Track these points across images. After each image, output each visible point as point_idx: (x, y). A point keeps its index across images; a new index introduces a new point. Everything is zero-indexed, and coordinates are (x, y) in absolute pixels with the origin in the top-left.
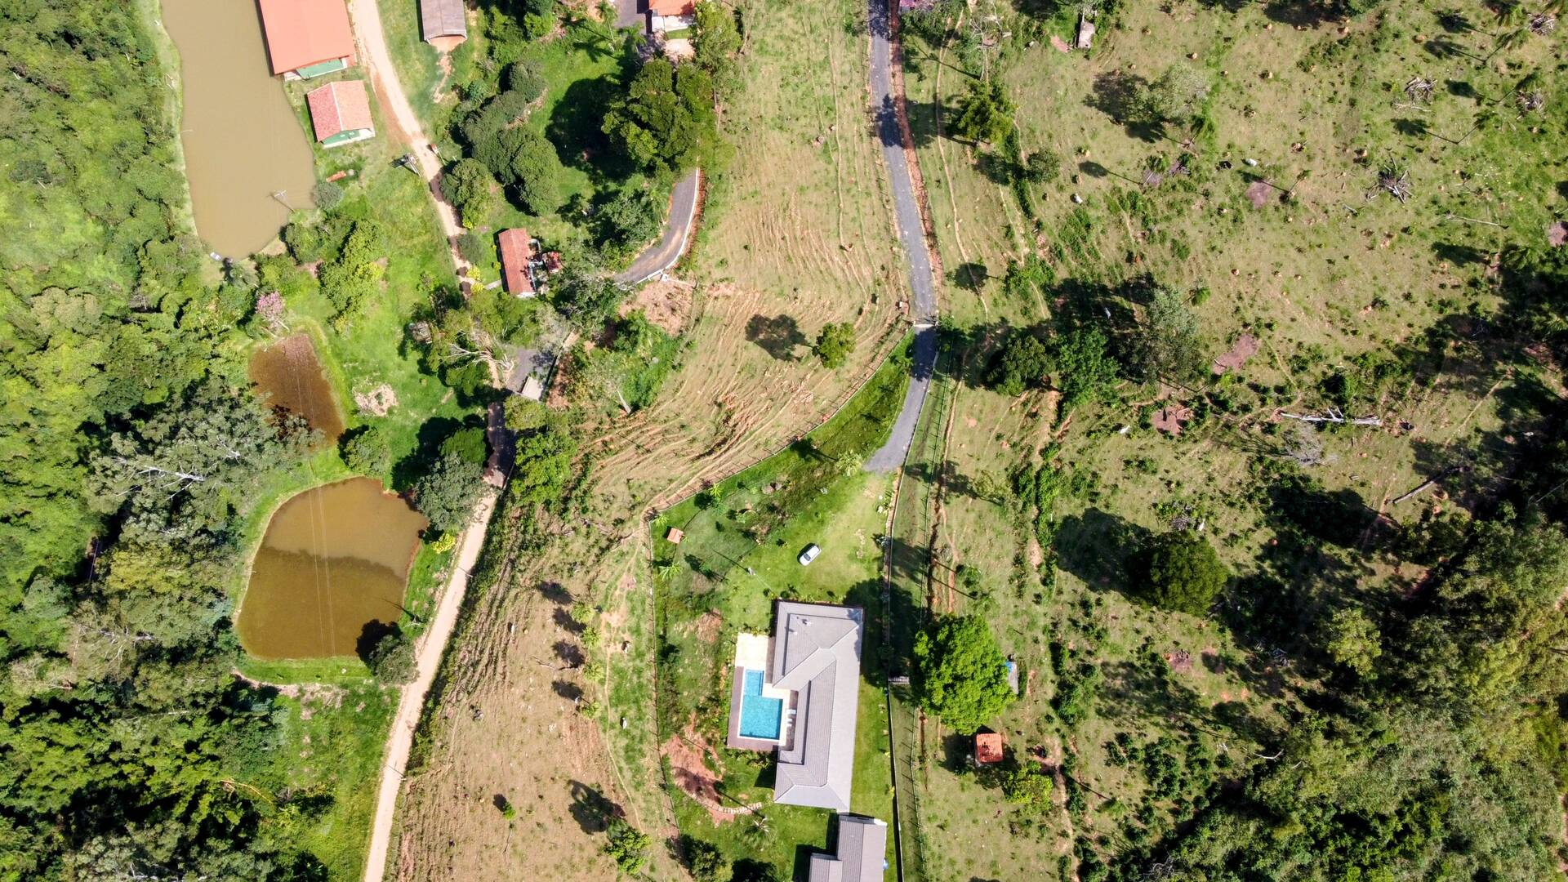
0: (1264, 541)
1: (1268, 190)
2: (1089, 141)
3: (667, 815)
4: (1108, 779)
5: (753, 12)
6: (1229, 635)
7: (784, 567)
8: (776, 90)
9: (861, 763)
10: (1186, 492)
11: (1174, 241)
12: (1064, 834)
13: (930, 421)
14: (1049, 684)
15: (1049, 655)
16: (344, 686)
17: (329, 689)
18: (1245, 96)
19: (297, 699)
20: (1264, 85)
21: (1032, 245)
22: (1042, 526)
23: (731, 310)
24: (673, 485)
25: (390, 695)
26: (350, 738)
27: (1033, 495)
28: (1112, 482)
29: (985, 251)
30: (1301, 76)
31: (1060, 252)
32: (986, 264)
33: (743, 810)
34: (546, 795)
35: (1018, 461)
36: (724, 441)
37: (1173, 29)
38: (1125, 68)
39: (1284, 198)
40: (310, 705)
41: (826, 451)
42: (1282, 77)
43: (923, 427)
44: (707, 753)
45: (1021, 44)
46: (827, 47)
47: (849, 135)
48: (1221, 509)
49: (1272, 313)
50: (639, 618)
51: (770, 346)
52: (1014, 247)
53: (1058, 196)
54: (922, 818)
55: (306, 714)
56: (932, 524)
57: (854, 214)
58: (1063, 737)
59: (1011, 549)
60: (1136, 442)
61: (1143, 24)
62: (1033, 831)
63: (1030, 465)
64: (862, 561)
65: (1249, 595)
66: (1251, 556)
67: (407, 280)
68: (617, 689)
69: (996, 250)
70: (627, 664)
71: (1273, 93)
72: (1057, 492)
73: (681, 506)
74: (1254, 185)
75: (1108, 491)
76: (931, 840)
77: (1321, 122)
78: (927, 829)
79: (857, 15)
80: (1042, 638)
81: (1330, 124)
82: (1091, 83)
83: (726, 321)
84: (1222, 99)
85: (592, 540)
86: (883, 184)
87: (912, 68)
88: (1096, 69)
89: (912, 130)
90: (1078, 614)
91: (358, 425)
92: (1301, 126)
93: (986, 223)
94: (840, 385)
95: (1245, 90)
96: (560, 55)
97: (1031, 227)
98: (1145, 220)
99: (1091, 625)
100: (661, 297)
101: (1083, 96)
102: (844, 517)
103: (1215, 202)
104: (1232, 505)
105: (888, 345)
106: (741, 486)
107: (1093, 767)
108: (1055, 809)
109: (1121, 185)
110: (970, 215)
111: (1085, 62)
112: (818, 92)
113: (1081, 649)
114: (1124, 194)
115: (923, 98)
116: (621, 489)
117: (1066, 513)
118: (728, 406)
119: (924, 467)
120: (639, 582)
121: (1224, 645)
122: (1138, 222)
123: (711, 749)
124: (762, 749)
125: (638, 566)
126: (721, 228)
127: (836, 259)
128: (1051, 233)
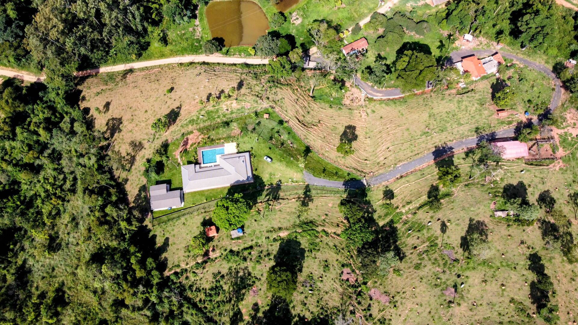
0: (306, 316)
1: (453, 296)
2: (454, 223)
3: (175, 138)
4: (208, 275)
5: (474, 95)
6: (268, 308)
7: (262, 152)
8: (444, 111)
9: (201, 193)
10: (319, 284)
11: (421, 263)
12: (187, 264)
13: (327, 191)
14: (238, 248)
15: (248, 246)
16: (202, 38)
17: (200, 33)
18: (491, 279)
19: (195, 25)
20: (499, 286)
21: (407, 213)
22: (295, 234)
23: (356, 119)
24: (285, 112)
25: (202, 51)
26: (186, 44)
27: (306, 229)
28: (317, 257)
29: (400, 197)
30: (507, 300)
31: (406, 223)
32: (395, 199)
33: (179, 160)
34: (176, 101)
35: (318, 223)
36: (304, 125)
37: (514, 246)
38: (490, 231)
39: (450, 302)
40: (194, 29)
41: (308, 158)
42: (504, 292)
43: (325, 189)
44: (195, 143)
45: (489, 191)
46: (467, 123)
47: (434, 139)
48: (315, 299)
49: (401, 307)
50: (237, 112)
51: (345, 134)
52: (404, 206)
53: (428, 217)
54: (186, 217)
55: (191, 29)
56: (288, 198)
57: (402, 148)
58: (220, 256)
59: (284, 225)
60: (335, 263)
61: (512, 234)
62: (187, 254)
63: (317, 226)
64: (270, 178)
65: (283, 313)
66: (299, 312)
67: (340, 15)
68: (212, 112)
69: (401, 201)
70: (220, 113)
71: (496, 290)
72: (308, 237)
73: (278, 116)
74: (453, 290)
75: (313, 256)
76: (179, 221)
77: (489, 311)
78: (183, 219)
79: (484, 130)
80: (254, 242)
81: (488, 315)
82: (479, 219)
83: (352, 118)
84: (487, 271)
85: (260, 92)
86: (417, 156)
87: (467, 154)
88: (487, 221)
89: (441, 160)
90: (265, 253)
91: (286, 16)
92: (484, 303)
93: (411, 194)
94: (334, 158)
95: (494, 279)
96: (436, 38)
97: (414, 211)
98: (427, 251)
99: (261, 258)
100: (355, 95)
101: (473, 217)
102: (284, 168)
103: (442, 276)
104: (318, 302)
105: (354, 171)
106: (289, 133)
107: (211, 269)
108: (195, 259)
109: (439, 240)
110: (412, 188)
111: (488, 216)
112: (448, 125)
113: (252, 256)
114: (436, 241)
115: (456, 161)
116: (280, 97)
117: (301, 242)
118: (319, 125)
119: (309, 191)
120: (249, 109)
121: (263, 307)
122: (426, 249)
123: (197, 144)
124: (199, 159)
125: (254, 108)
126: (387, 107)
127: (384, 147)
128: (413, 218)
